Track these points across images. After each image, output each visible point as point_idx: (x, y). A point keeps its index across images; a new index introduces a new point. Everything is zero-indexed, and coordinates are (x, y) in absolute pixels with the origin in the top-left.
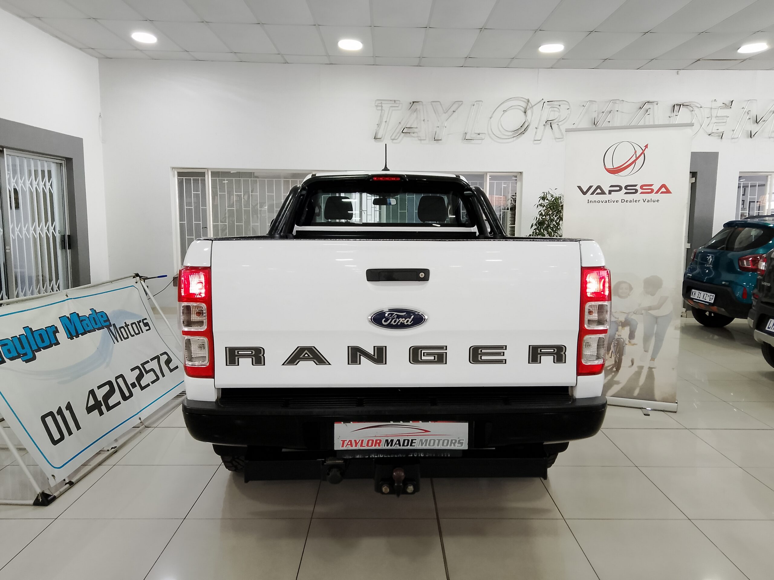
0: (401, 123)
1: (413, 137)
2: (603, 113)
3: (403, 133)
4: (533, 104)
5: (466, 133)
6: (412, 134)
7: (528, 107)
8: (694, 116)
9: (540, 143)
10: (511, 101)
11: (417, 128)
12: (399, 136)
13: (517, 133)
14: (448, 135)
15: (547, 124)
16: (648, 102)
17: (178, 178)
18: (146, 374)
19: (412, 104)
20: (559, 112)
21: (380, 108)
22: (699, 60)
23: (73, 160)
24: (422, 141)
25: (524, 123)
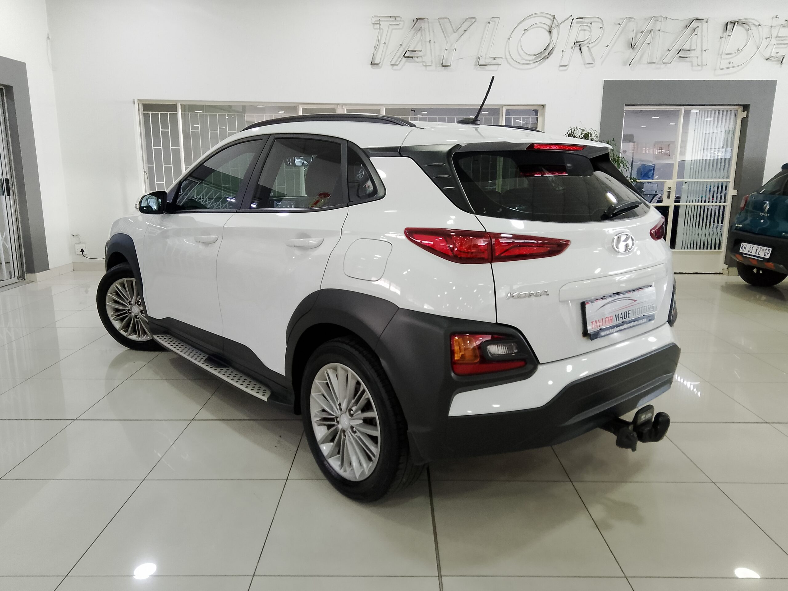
0: (403, 45)
1: (417, 62)
2: (642, 34)
3: (405, 57)
4: (559, 23)
5: (479, 58)
6: (415, 59)
7: (554, 26)
8: (750, 36)
9: (567, 70)
10: (533, 17)
11: (421, 51)
12: (400, 61)
13: (540, 57)
14: (458, 59)
15: (576, 46)
16: (696, 19)
17: (143, 113)
19: (415, 21)
20: (590, 32)
21: (377, 26)
23: (14, 88)
24: (428, 68)
25: (548, 44)
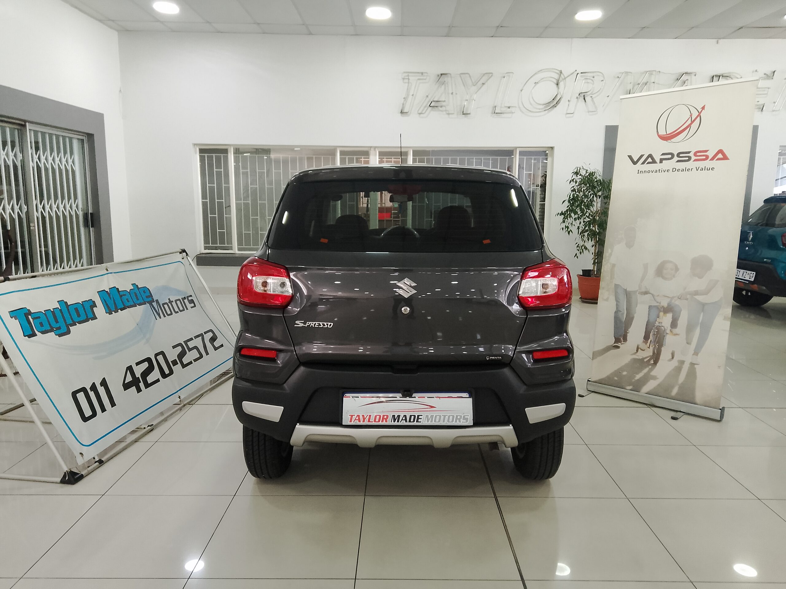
0: (429, 96)
1: (442, 111)
2: (638, 85)
3: (430, 107)
4: (566, 77)
5: (495, 107)
6: (440, 108)
7: (561, 79)
9: (572, 117)
10: (542, 72)
11: (445, 101)
12: (427, 110)
13: (549, 106)
14: (477, 108)
15: (582, 97)
16: (686, 73)
17: (200, 156)
18: (189, 352)
19: (440, 75)
20: (593, 84)
21: (407, 81)
22: (742, 28)
23: (95, 136)
24: (451, 116)
25: (556, 96)
